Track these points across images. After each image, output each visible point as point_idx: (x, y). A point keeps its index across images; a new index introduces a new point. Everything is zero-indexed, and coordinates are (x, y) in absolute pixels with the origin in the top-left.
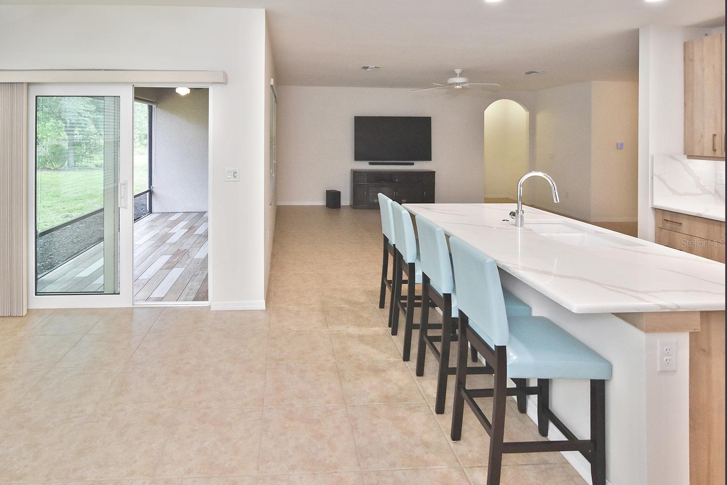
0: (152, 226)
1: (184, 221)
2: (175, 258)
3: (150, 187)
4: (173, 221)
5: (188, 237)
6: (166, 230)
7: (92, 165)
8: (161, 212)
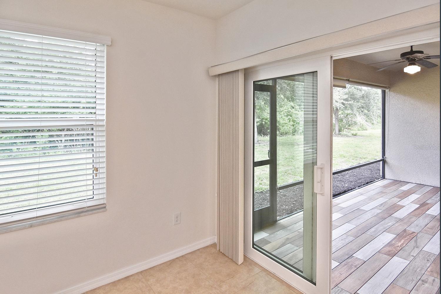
0: (382, 192)
1: (416, 194)
2: (400, 241)
3: (383, 157)
4: (404, 191)
5: (418, 216)
6: (396, 200)
7: (350, 134)
8: (393, 179)
